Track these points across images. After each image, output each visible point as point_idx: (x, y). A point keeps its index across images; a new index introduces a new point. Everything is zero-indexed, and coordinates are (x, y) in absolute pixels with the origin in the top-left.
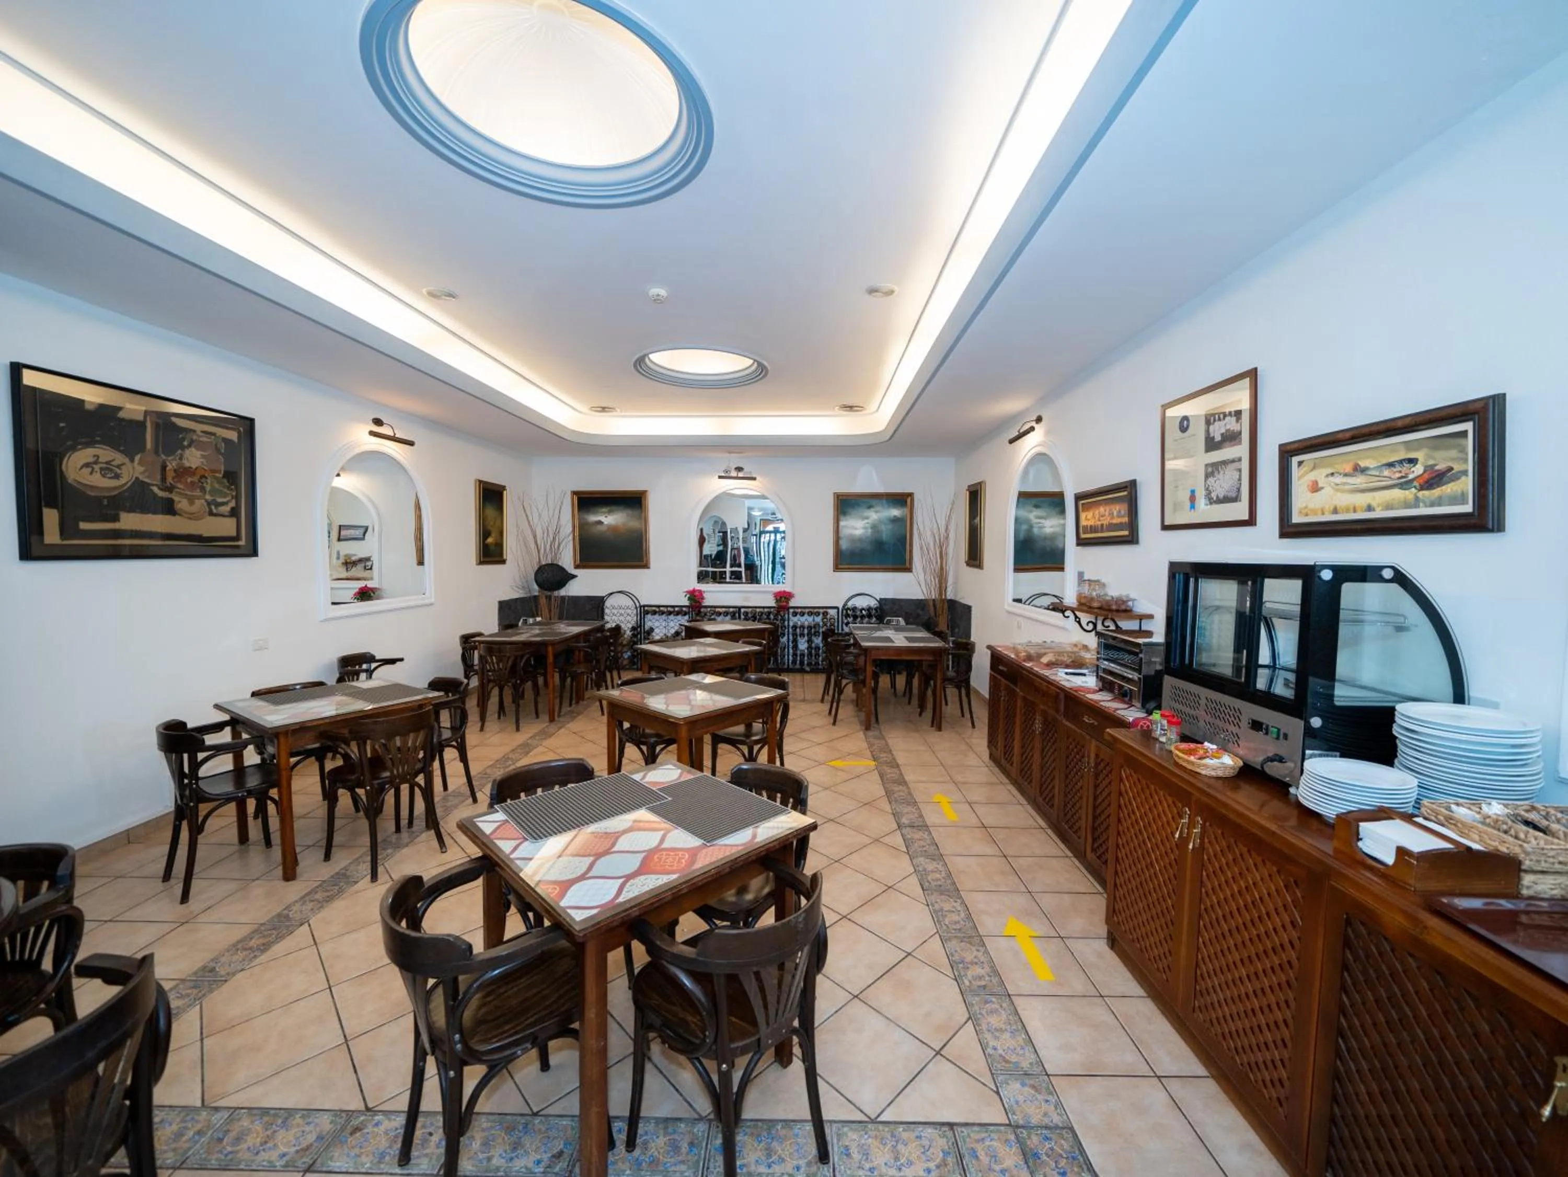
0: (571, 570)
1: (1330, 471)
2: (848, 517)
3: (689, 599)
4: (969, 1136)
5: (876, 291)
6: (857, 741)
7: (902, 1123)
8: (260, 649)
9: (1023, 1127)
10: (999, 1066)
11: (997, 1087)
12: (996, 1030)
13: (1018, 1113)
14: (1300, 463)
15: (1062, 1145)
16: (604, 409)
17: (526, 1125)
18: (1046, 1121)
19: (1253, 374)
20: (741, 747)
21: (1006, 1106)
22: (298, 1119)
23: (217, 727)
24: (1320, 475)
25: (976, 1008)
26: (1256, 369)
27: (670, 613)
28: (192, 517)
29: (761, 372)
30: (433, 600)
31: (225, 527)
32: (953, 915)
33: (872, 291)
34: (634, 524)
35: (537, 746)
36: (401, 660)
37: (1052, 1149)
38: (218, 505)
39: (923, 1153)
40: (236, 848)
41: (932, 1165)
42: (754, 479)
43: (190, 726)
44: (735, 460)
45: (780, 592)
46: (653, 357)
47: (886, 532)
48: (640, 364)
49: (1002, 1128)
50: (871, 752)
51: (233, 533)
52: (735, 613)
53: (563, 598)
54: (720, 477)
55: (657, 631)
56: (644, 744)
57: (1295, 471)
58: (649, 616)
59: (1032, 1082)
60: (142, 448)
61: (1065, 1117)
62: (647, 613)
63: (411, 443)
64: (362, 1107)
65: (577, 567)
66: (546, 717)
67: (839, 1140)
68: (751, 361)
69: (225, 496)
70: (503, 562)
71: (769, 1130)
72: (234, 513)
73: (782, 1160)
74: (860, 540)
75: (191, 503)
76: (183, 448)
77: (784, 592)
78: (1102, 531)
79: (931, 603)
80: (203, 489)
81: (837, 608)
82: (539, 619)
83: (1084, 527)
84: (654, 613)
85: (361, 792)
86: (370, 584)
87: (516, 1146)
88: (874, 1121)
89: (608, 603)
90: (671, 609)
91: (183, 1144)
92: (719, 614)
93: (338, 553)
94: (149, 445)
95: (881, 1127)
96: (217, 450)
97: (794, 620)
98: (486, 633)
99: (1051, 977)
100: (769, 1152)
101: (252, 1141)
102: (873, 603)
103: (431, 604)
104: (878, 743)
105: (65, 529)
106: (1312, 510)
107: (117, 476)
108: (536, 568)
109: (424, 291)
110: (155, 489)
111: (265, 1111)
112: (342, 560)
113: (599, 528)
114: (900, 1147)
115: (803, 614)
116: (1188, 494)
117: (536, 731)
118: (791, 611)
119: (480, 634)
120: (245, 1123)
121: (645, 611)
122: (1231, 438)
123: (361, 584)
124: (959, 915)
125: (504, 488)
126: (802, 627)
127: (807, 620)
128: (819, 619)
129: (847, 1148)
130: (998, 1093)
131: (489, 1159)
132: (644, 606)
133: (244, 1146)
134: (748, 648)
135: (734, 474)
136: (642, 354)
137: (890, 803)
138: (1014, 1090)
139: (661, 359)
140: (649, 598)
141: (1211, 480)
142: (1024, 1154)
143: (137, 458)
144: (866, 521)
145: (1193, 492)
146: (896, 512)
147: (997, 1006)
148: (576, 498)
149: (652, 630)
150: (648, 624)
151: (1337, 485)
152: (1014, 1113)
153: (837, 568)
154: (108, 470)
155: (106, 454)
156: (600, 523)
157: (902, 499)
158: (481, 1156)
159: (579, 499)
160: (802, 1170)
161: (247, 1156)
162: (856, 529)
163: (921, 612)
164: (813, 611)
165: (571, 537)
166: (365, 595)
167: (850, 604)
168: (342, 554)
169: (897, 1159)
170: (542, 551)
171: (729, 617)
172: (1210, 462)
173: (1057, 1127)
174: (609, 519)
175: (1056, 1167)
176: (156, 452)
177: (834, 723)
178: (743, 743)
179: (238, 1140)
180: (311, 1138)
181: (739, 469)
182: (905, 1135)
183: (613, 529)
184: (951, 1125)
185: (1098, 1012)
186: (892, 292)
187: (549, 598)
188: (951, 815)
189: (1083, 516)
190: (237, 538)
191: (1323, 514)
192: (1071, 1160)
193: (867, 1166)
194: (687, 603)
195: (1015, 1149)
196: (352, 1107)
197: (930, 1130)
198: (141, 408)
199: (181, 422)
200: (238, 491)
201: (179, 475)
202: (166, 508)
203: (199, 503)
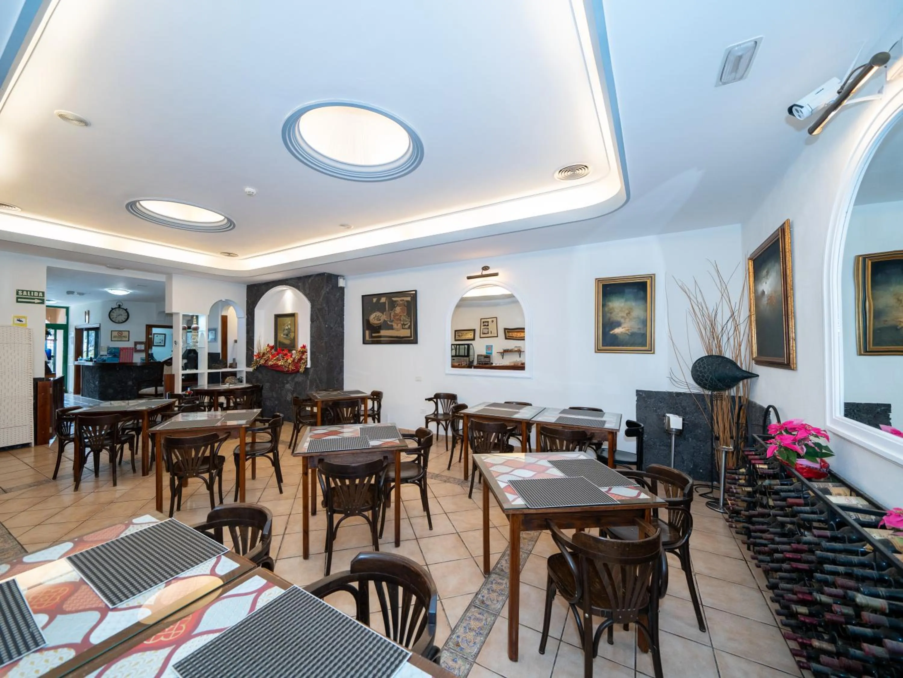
8: (418, 381)
28: (398, 330)
31: (406, 333)
38: (405, 325)
51: (409, 335)
60: (385, 310)
63: (497, 274)
69: (407, 321)
72: (410, 327)
75: (397, 325)
76: (395, 307)
80: (400, 320)
94: (387, 308)
96: (405, 305)
105: (371, 335)
107: (380, 320)
110: (388, 322)
143: (384, 313)
154: (379, 318)
155: (378, 313)
176: (389, 311)
190: (411, 337)
198: (385, 298)
199: (394, 299)
200: (411, 319)
201: (394, 316)
202: (391, 328)
203: (400, 325)
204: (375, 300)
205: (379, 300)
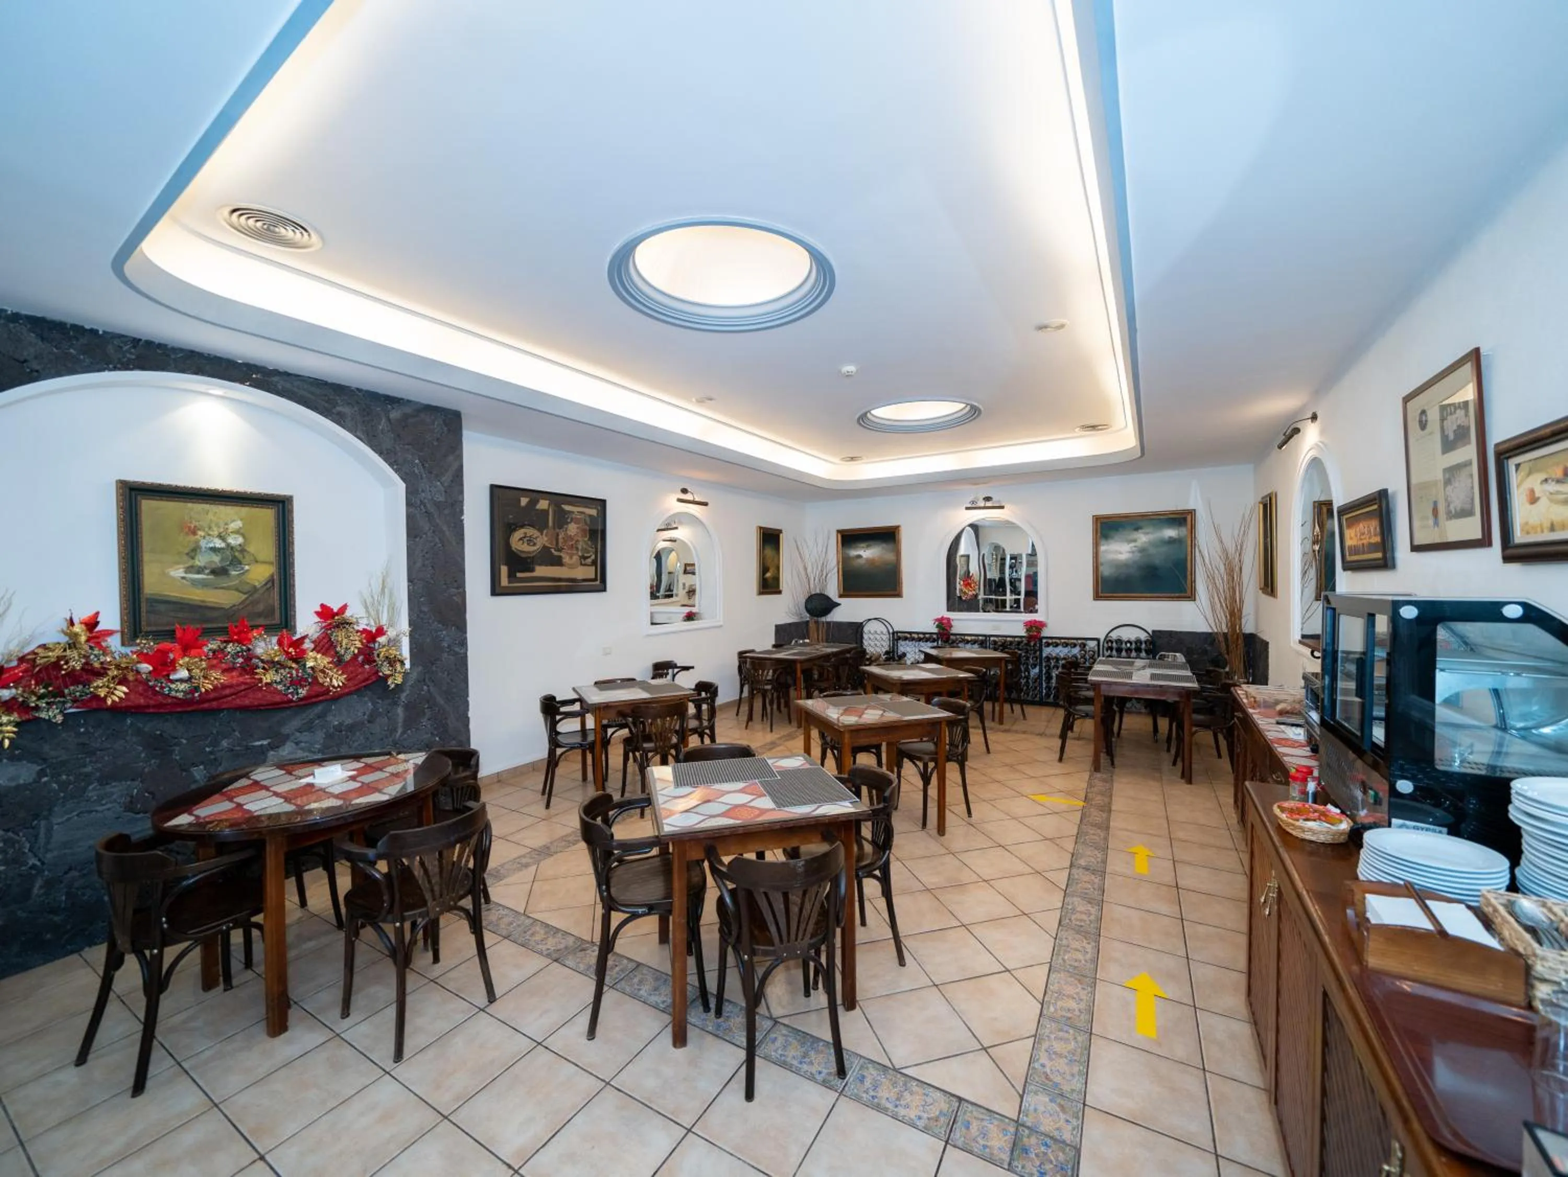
0: (836, 599)
1: (1543, 476)
2: (1110, 541)
3: (937, 626)
4: (971, 1112)
5: (1046, 327)
6: (1079, 779)
7: (918, 1080)
8: (607, 654)
9: (1028, 1128)
10: (1037, 1079)
11: (1024, 1092)
12: (1055, 1053)
13: (1030, 1117)
14: (1518, 466)
15: (1058, 1156)
16: (852, 459)
17: (666, 980)
18: (1056, 1134)
19: (1475, 355)
20: (918, 763)
21: (1023, 1108)
22: (560, 935)
23: (572, 702)
24: (1534, 482)
25: (1047, 1031)
26: (1477, 351)
27: (920, 640)
28: (572, 567)
29: (974, 412)
30: (721, 623)
31: (585, 572)
32: (1077, 953)
33: (1042, 327)
34: (890, 557)
35: (780, 745)
36: (693, 668)
37: (1045, 1154)
38: (586, 558)
39: (923, 1106)
40: (581, 783)
41: (925, 1116)
42: (1002, 507)
43: (558, 699)
44: (981, 492)
45: (1030, 622)
46: (873, 412)
47: (1159, 557)
48: (863, 420)
49: (1007, 1120)
50: (1087, 792)
51: (593, 576)
52: (983, 641)
53: (828, 623)
54: (967, 508)
55: (908, 656)
56: (836, 749)
57: (1514, 478)
58: (901, 642)
59: (1062, 1102)
60: (546, 526)
61: (1078, 1139)
62: (899, 638)
63: (705, 504)
64: (590, 940)
65: (841, 596)
66: (795, 724)
67: (860, 1069)
68: (964, 405)
69: (588, 552)
70: (780, 592)
71: (813, 1043)
72: (594, 563)
73: (811, 1063)
74: (1126, 565)
75: (571, 558)
76: (567, 523)
77: (1035, 621)
78: (1364, 553)
79: (1221, 639)
80: (577, 549)
81: (1098, 640)
82: (807, 641)
83: (1350, 547)
84: (906, 639)
85: (637, 754)
86: (694, 610)
87: (656, 989)
88: (895, 1070)
89: (866, 629)
90: (921, 636)
91: (511, 928)
92: (968, 642)
93: (684, 585)
94: (551, 523)
95: (899, 1076)
96: (585, 523)
97: (1047, 651)
98: (758, 650)
99: (1153, 1035)
100: (805, 1055)
101: (538, 938)
102: (1143, 636)
103: (721, 626)
104: (1099, 785)
105: (511, 576)
106: (1534, 528)
107: (535, 544)
108: (807, 597)
109: (694, 400)
110: (553, 550)
111: (547, 925)
112: (687, 590)
113: (860, 561)
114: (906, 1094)
115: (1057, 645)
116: (1432, 506)
117: (782, 734)
118: (1044, 641)
119: (752, 651)
120: (538, 928)
121: (897, 637)
122: (1461, 435)
123: (687, 610)
124: (1084, 955)
125: (780, 531)
126: (1057, 659)
127: (1061, 652)
128: (1076, 651)
129: (863, 1077)
130: (1022, 1097)
131: (639, 990)
132: (897, 632)
133: (534, 938)
134: (962, 675)
135: (982, 504)
136: (864, 411)
137: (1076, 843)
138: (1038, 1101)
139: (883, 413)
140: (901, 625)
141: (1449, 488)
142: (1014, 1144)
143: (545, 532)
144: (1132, 544)
145: (1435, 503)
146: (1170, 533)
147: (1071, 1037)
148: (839, 536)
149: (904, 655)
150: (901, 649)
151: (1551, 494)
152: (1027, 1116)
153: (1097, 597)
154: (531, 541)
155: (531, 531)
156: (859, 557)
157: (1183, 519)
158: (636, 987)
159: (843, 537)
160: (823, 1075)
161: (534, 944)
162: (1121, 553)
163: (1209, 648)
164: (1068, 642)
165: (836, 569)
166: (690, 617)
167: (1114, 635)
168: (687, 585)
169: (898, 1099)
170: (812, 582)
171: (976, 646)
172: (1448, 465)
173: (1064, 1142)
174: (867, 553)
175: (1040, 1166)
176: (554, 528)
177: (1060, 760)
178: (920, 759)
179: (533, 935)
180: (562, 946)
181: (988, 499)
182: (915, 1089)
183: (871, 562)
184: (960, 1099)
185: (1192, 1083)
186: (1062, 326)
187: (817, 622)
188: (1141, 866)
189: (1348, 533)
190: (594, 580)
191: (1542, 531)
192: (1059, 1169)
193: (872, 1093)
194: (935, 630)
195: (1010, 1137)
196: (585, 938)
197: (938, 1094)
198: (547, 502)
199: (567, 508)
200: (596, 549)
201: (565, 541)
202: (558, 562)
203: (575, 558)
204: (524, 501)
205: (533, 502)
